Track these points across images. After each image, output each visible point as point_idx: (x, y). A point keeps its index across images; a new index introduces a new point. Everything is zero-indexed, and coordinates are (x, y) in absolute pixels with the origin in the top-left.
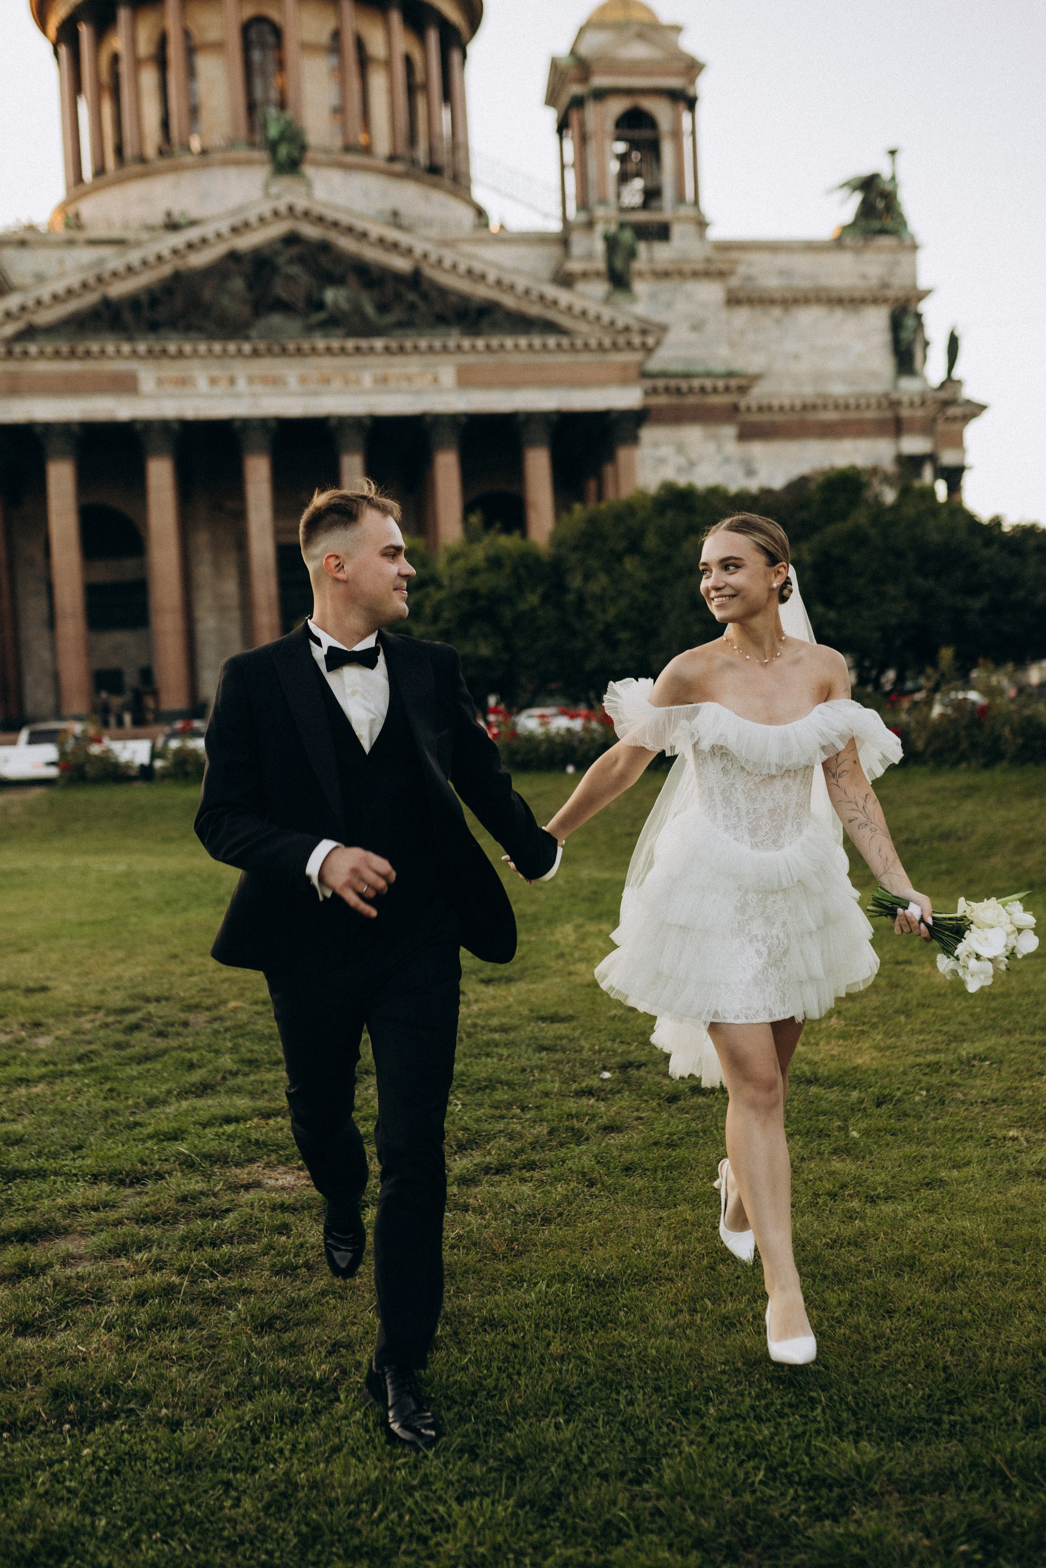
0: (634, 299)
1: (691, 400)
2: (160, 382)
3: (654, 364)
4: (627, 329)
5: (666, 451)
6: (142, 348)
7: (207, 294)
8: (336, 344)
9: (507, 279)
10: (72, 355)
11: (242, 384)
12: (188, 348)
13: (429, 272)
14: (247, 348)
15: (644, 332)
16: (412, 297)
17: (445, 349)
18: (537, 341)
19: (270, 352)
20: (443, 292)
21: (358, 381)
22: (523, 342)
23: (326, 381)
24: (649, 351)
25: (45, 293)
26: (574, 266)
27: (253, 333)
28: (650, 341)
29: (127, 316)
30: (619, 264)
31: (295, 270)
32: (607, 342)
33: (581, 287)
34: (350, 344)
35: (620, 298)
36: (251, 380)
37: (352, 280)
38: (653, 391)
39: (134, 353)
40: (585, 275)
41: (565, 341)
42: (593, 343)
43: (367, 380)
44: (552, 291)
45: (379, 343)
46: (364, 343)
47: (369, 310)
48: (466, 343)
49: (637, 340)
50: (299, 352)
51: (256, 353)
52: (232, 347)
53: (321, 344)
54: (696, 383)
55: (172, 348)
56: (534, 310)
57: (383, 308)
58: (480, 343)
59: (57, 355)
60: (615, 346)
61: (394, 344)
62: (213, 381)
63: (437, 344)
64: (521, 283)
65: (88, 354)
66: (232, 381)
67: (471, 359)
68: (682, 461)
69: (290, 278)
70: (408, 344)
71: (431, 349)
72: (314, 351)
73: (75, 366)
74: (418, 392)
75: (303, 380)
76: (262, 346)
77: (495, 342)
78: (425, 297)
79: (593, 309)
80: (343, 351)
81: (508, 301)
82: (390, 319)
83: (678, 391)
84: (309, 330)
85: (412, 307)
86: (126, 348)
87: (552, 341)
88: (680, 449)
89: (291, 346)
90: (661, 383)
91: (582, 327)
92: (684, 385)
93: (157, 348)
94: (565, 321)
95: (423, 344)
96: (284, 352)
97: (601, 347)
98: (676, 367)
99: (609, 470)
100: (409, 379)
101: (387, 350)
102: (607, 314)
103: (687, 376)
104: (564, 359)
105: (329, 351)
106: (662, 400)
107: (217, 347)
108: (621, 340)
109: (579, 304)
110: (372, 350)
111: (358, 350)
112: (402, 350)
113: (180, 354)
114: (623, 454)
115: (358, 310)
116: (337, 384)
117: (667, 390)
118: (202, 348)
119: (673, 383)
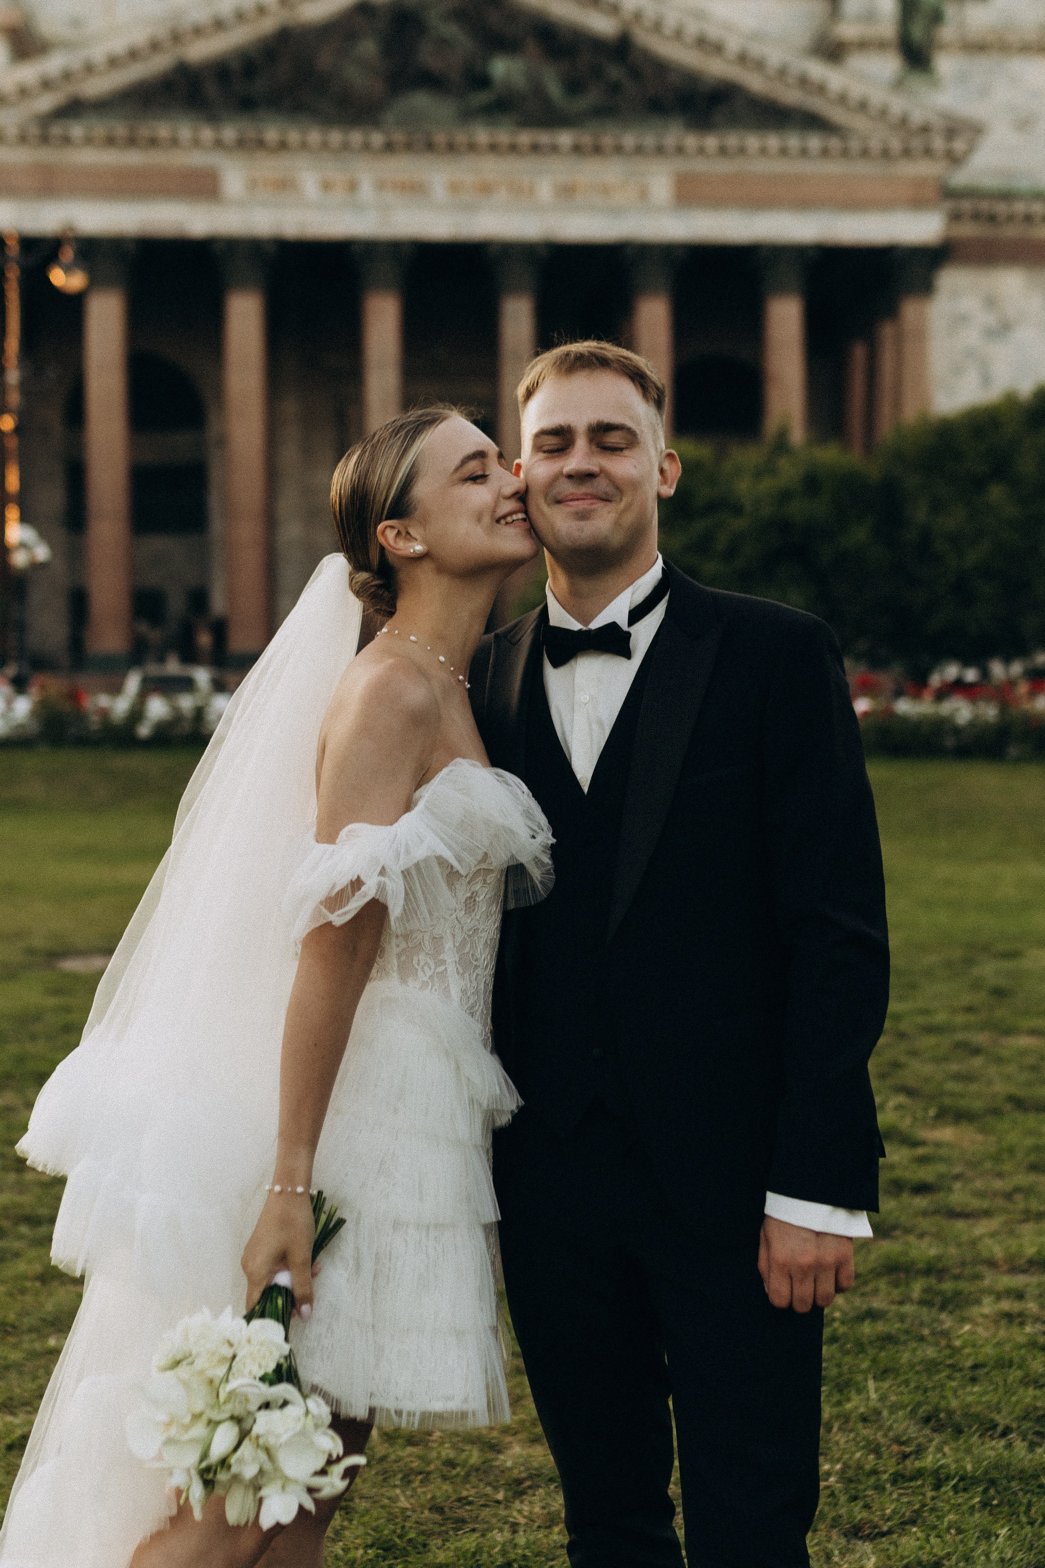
0: (935, 83)
1: (1010, 232)
2: (252, 184)
3: (961, 178)
4: (925, 129)
5: (970, 304)
6: (229, 133)
7: (325, 60)
8: (503, 137)
9: (756, 49)
10: (132, 142)
11: (366, 190)
12: (293, 136)
13: (645, 39)
14: (377, 139)
15: (951, 133)
16: (615, 72)
17: (660, 150)
18: (793, 141)
19: (409, 147)
20: (661, 67)
21: (531, 191)
22: (773, 141)
23: (486, 189)
24: (955, 160)
25: (98, 53)
26: (848, 31)
27: (390, 117)
28: (959, 145)
29: (211, 89)
30: (917, 32)
31: (451, 30)
32: (896, 145)
33: (857, 62)
34: (525, 138)
35: (917, 82)
36: (381, 186)
37: (531, 45)
38: (955, 217)
39: (218, 144)
40: (863, 45)
41: (834, 143)
42: (875, 145)
43: (545, 190)
44: (817, 70)
45: (565, 138)
46: (544, 138)
47: (554, 89)
48: (691, 141)
49: (938, 143)
50: (451, 148)
51: (389, 148)
52: (356, 137)
53: (482, 135)
54: (1020, 207)
55: (272, 135)
56: (791, 96)
57: (573, 87)
58: (711, 142)
59: (110, 141)
60: (907, 153)
61: (586, 139)
62: (326, 186)
63: (650, 141)
64: (775, 57)
65: (153, 142)
66: (352, 186)
67: (700, 166)
68: (990, 319)
69: (444, 43)
70: (608, 140)
71: (639, 150)
72: (472, 147)
73: (133, 158)
74: (616, 211)
75: (454, 188)
76: (399, 137)
77: (732, 140)
78: (635, 74)
79: (877, 96)
80: (513, 148)
81: (755, 83)
82: (584, 102)
83: (992, 218)
84: (467, 116)
85: (615, 88)
86: (207, 134)
87: (815, 142)
88: (991, 302)
89: (440, 138)
90: (966, 205)
91: (858, 123)
92: (1001, 208)
93: (251, 134)
94: (836, 114)
95: (629, 140)
96: (430, 147)
97: (886, 154)
98: (989, 182)
99: (887, 331)
100: (605, 190)
101: (577, 149)
102: (897, 105)
103: (1007, 196)
104: (833, 168)
105: (493, 148)
106: (968, 230)
107: (336, 137)
108: (916, 143)
109: (857, 91)
110: (554, 149)
111: (535, 148)
112: (597, 150)
113: (283, 146)
114: (910, 310)
115: (538, 90)
116: (502, 195)
117: (976, 216)
118: (315, 136)
119: (984, 206)
